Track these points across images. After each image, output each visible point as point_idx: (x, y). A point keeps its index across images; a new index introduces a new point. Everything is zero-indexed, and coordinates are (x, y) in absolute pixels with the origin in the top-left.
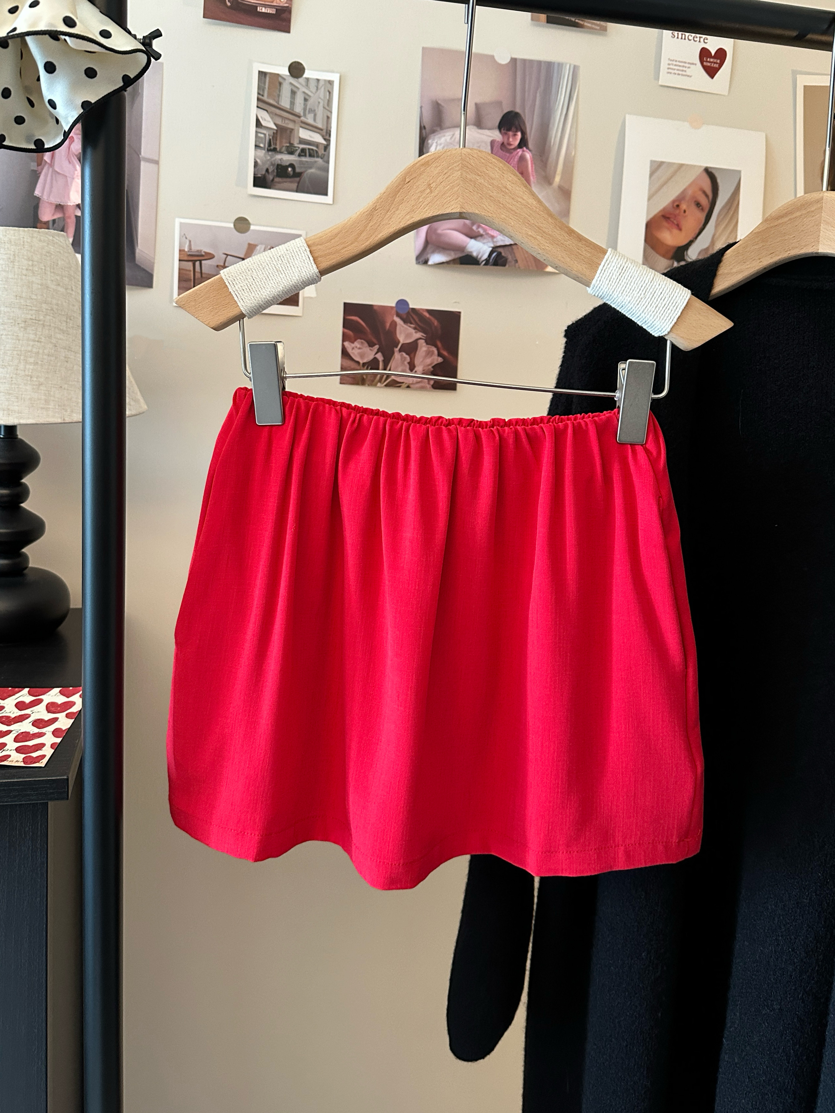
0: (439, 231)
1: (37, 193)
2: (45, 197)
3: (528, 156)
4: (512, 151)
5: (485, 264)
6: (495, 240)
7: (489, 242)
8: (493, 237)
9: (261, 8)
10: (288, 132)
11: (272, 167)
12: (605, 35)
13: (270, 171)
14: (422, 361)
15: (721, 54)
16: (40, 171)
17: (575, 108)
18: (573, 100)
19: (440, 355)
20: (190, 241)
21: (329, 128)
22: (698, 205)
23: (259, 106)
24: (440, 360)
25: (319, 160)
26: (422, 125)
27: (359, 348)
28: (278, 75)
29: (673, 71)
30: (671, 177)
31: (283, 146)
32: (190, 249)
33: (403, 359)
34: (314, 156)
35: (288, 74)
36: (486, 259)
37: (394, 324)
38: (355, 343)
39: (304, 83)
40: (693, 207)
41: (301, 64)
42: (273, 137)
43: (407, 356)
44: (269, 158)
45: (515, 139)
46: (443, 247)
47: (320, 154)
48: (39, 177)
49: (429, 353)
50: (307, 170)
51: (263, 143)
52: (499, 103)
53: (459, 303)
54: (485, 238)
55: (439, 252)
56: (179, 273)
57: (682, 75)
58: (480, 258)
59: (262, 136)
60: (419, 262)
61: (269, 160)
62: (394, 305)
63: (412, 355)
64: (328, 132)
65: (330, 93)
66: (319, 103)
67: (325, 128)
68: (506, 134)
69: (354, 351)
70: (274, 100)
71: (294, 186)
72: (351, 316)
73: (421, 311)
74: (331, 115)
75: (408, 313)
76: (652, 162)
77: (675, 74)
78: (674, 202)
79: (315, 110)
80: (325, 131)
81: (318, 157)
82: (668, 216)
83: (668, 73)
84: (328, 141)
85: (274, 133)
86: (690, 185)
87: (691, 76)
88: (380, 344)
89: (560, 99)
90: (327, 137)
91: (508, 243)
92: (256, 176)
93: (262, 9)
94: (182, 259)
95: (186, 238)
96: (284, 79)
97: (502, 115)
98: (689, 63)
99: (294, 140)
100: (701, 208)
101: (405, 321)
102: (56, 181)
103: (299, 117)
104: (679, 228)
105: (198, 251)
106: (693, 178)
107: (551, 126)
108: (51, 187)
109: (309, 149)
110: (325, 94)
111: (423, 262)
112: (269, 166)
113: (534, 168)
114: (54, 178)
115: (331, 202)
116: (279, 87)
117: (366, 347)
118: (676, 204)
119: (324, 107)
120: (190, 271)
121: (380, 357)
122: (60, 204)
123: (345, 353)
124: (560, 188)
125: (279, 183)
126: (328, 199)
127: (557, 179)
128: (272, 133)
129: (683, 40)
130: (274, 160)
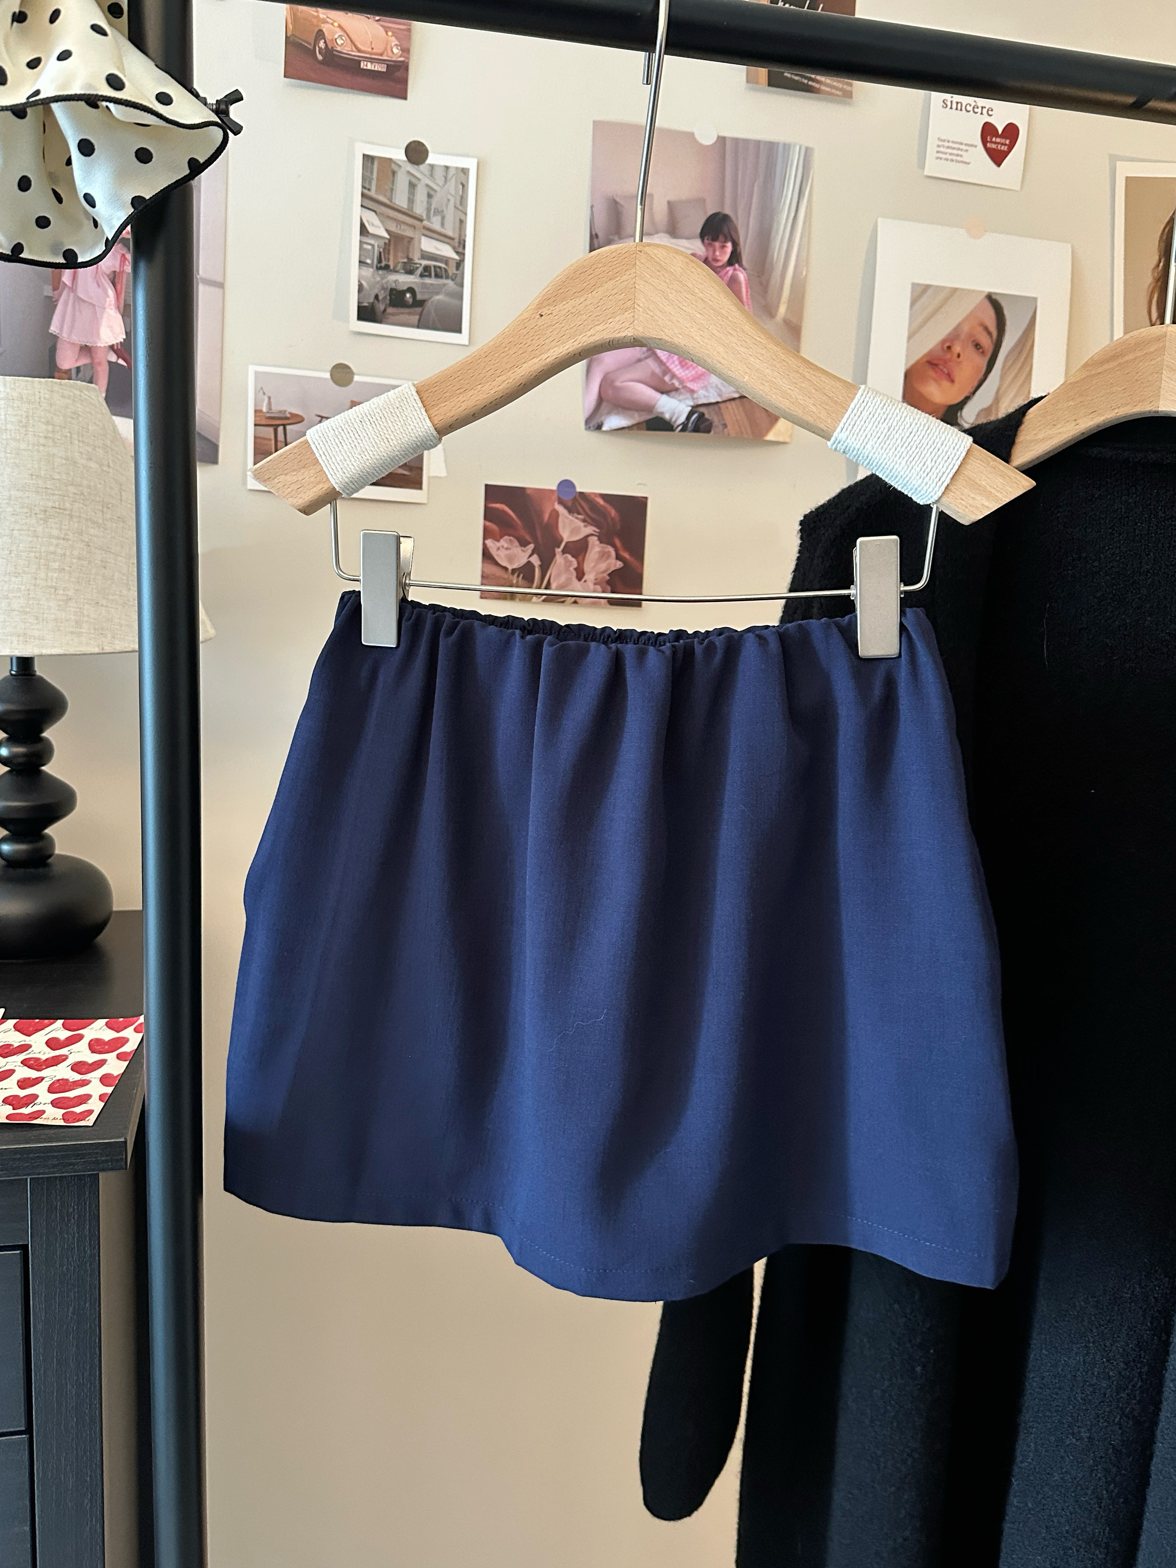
0: (618, 384)
1: (53, 329)
2: (64, 335)
3: (742, 276)
4: (719, 269)
5: (682, 430)
6: (695, 396)
7: (688, 399)
8: (692, 392)
9: (365, 63)
10: (406, 240)
11: (383, 292)
12: (849, 104)
13: (380, 298)
14: (594, 567)
15: (1012, 132)
16: (56, 297)
17: (807, 207)
18: (803, 197)
19: (618, 557)
20: (269, 398)
21: (462, 237)
22: (977, 346)
23: (364, 204)
24: (619, 564)
25: (449, 282)
26: (594, 233)
27: (507, 549)
28: (390, 160)
29: (944, 156)
30: (941, 307)
31: (399, 263)
32: (270, 409)
33: (568, 564)
34: (441, 277)
35: (405, 158)
36: (683, 423)
37: (555, 515)
38: (502, 541)
39: (427, 173)
40: (971, 349)
41: (423, 145)
42: (384, 249)
43: (573, 560)
44: (378, 279)
45: (724, 253)
46: (624, 406)
47: (450, 275)
48: (56, 306)
49: (603, 556)
50: (431, 297)
51: (369, 258)
52: (702, 201)
53: (644, 484)
54: (680, 394)
55: (618, 413)
56: (255, 443)
57: (957, 161)
58: (675, 421)
59: (369, 247)
60: (590, 428)
61: (378, 282)
62: (554, 488)
63: (580, 558)
64: (462, 242)
65: (463, 186)
66: (449, 200)
67: (456, 236)
68: (710, 244)
69: (499, 552)
70: (385, 196)
71: (415, 319)
72: (497, 503)
73: (593, 496)
74: (466, 218)
75: (575, 499)
76: (914, 286)
77: (947, 160)
78: (944, 341)
79: (443, 211)
80: (457, 241)
81: (447, 278)
82: (935, 362)
83: (937, 158)
84: (462, 254)
85: (385, 243)
86: (966, 319)
87: (969, 163)
88: (536, 542)
89: (786, 195)
90: (460, 250)
91: (713, 401)
92: (360, 305)
93: (366, 66)
94: (258, 423)
95: (264, 394)
96: (400, 166)
97: (705, 219)
98: (966, 145)
99: (413, 254)
100: (981, 350)
101: (570, 511)
102: (80, 312)
103: (421, 220)
104: (951, 379)
105: (280, 412)
106: (971, 307)
107: (773, 234)
108: (73, 321)
109: (435, 267)
110: (456, 187)
111: (596, 426)
112: (380, 291)
113: (749, 293)
114: (77, 307)
115: (467, 343)
116: (392, 178)
117: (516, 547)
118: (947, 346)
119: (455, 207)
120: (270, 440)
121: (535, 560)
122: (86, 346)
123: (487, 555)
124: (786, 322)
125: (393, 314)
126: (462, 338)
127: (782, 310)
128: (383, 244)
129: (959, 111)
130: (386, 283)
